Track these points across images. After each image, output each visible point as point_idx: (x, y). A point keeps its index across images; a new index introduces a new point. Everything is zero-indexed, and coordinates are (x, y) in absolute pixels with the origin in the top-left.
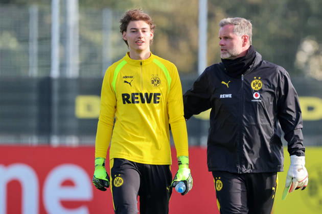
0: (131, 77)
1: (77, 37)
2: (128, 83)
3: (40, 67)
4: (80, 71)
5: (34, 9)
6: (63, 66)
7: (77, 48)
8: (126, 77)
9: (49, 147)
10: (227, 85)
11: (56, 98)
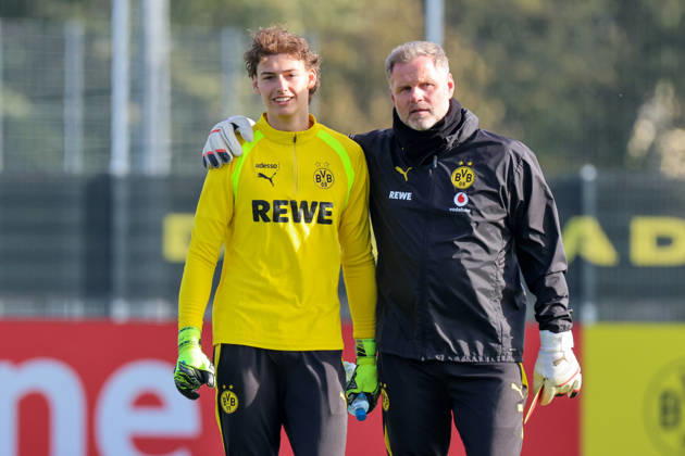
0: (274, 166)
1: (167, 87)
2: (266, 177)
3: (88, 153)
4: (174, 161)
5: (76, 28)
6: (137, 149)
7: (167, 113)
8: (264, 166)
9: (107, 324)
10: (405, 174)
11: (121, 219)
